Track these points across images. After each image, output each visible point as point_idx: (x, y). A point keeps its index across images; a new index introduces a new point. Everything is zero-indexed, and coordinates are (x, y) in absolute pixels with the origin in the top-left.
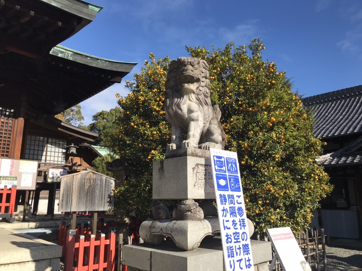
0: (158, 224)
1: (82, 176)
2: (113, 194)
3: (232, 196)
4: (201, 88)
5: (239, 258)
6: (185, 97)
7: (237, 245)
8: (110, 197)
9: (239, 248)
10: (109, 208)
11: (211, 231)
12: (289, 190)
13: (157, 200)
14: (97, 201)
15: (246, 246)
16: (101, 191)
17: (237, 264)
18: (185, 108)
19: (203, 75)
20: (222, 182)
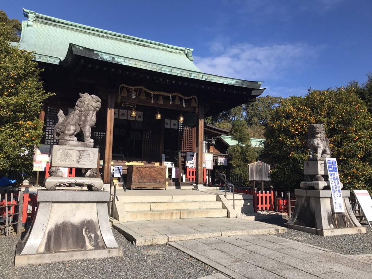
0: (308, 182)
1: (256, 164)
2: (270, 173)
3: (334, 174)
4: (322, 135)
5: (337, 193)
6: (316, 139)
7: (336, 189)
8: (269, 174)
9: (337, 190)
10: (268, 179)
11: (326, 184)
12: (365, 172)
13: (306, 175)
14: (263, 176)
15: (339, 190)
16: (265, 171)
17: (336, 195)
18: (316, 143)
19: (322, 130)
20: (330, 169)
